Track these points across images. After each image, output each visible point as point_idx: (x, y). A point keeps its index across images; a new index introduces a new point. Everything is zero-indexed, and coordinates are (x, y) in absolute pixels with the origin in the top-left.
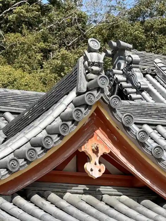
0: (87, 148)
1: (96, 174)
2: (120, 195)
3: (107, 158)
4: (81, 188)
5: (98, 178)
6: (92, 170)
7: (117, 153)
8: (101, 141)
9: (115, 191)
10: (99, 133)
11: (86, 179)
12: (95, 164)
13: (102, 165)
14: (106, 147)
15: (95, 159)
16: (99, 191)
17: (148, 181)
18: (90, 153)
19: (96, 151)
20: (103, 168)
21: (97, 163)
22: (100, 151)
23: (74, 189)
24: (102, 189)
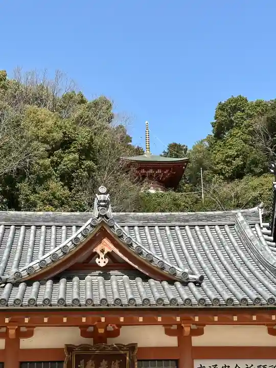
0: (98, 250)
1: (102, 264)
2: (123, 275)
3: (109, 255)
4: (98, 272)
5: (103, 267)
6: (99, 262)
7: (117, 251)
8: (107, 245)
9: (119, 273)
10: (106, 241)
11: (97, 267)
12: (102, 258)
13: (107, 259)
14: (110, 248)
15: (102, 255)
16: (110, 274)
17: (136, 267)
18: (99, 252)
19: (102, 251)
20: (107, 260)
21: (103, 258)
22: (105, 251)
23: (93, 273)
24: (111, 272)
